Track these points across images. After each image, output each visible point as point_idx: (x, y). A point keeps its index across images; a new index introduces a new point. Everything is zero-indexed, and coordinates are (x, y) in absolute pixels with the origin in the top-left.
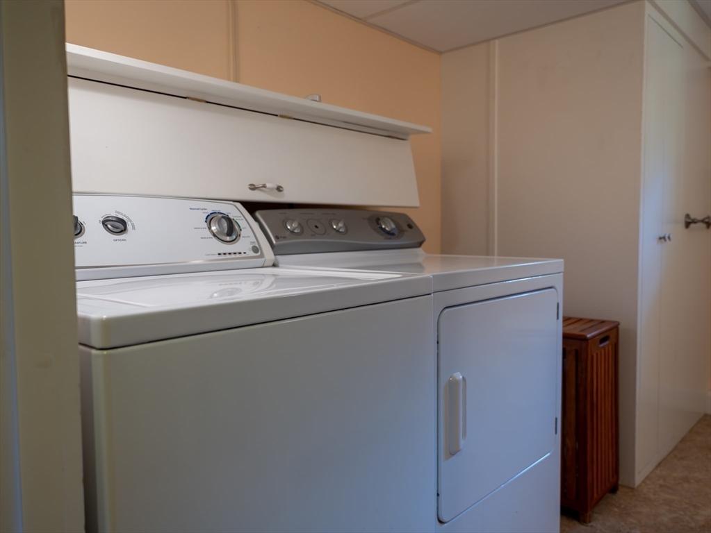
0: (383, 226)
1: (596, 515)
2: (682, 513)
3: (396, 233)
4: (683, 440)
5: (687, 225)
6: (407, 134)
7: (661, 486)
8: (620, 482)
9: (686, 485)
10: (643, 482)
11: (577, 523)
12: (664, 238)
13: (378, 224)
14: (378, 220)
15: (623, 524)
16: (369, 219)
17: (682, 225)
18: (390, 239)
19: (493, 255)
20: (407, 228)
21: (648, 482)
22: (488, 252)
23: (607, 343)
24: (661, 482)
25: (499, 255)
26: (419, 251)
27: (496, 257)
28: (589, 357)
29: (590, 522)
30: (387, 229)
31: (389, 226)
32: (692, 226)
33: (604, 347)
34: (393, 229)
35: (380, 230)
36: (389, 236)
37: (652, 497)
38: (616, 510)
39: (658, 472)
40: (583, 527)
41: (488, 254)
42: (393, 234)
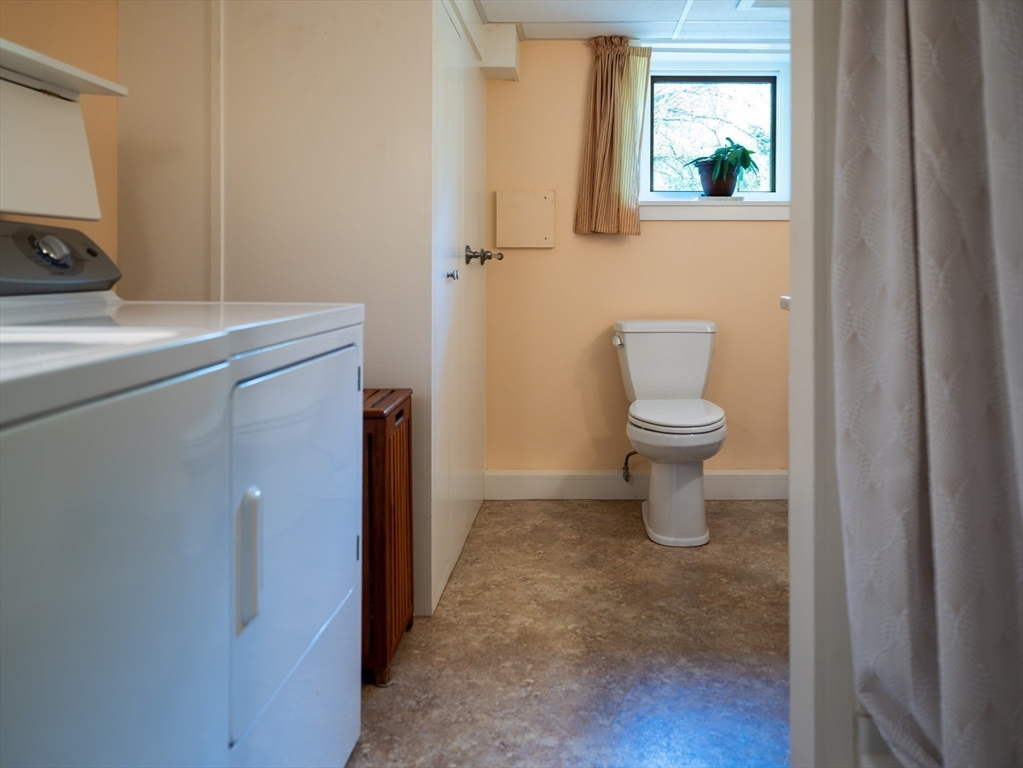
0: (45, 251)
1: (393, 668)
2: (492, 630)
3: (70, 263)
4: (469, 539)
5: (468, 259)
6: (77, 92)
7: (461, 603)
8: (414, 614)
9: (487, 594)
10: (439, 605)
11: (372, 687)
12: (452, 276)
13: (34, 247)
14: (32, 240)
15: (429, 668)
16: (14, 237)
17: (464, 260)
18: (61, 274)
19: (219, 300)
20: (86, 256)
21: (444, 603)
22: (208, 294)
23: (402, 419)
24: (459, 598)
25: (226, 300)
26: (110, 295)
27: (222, 303)
28: (387, 441)
29: (389, 679)
30: (52, 255)
31: (58, 251)
32: (473, 260)
33: (399, 425)
34: (66, 256)
35: (40, 258)
36: (58, 269)
37: (454, 620)
38: (416, 651)
39: (452, 586)
40: (381, 691)
41: (208, 298)
42: (65, 266)
